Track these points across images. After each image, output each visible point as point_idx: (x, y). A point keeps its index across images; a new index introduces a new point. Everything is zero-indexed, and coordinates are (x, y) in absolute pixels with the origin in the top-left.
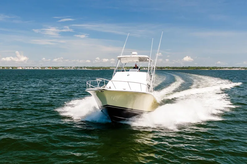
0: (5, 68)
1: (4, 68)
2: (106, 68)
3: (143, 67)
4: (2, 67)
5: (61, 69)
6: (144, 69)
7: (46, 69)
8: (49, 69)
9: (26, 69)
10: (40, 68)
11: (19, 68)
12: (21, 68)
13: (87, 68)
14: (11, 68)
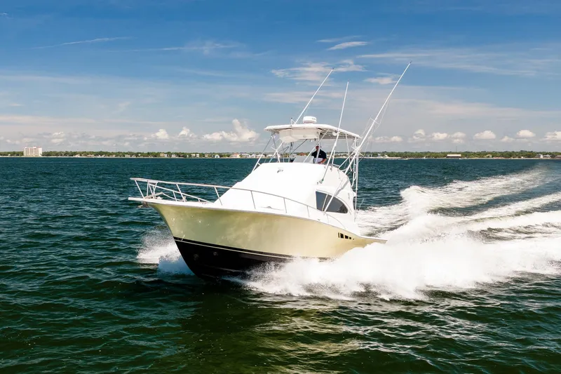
0: (206, 156)
1: (203, 155)
2: (436, 155)
3: (538, 153)
4: (201, 155)
6: (542, 157)
9: (250, 157)
11: (233, 157)
12: (238, 157)
13: (389, 156)
14: (217, 156)
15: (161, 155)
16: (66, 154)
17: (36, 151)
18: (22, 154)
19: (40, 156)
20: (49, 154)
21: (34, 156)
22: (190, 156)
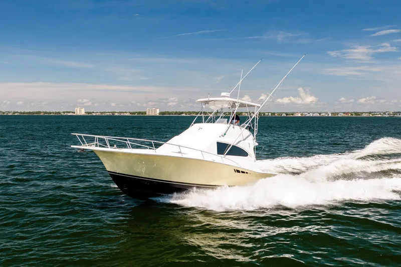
0: (276, 115)
1: (274, 114)
4: (272, 114)
5: (365, 116)
7: (339, 115)
8: (345, 115)
9: (308, 115)
10: (330, 115)
11: (296, 115)
12: (299, 115)
14: (284, 115)
15: (243, 114)
16: (176, 113)
17: (155, 111)
18: (145, 113)
19: (158, 115)
20: (164, 113)
21: (153, 115)
22: (264, 114)
